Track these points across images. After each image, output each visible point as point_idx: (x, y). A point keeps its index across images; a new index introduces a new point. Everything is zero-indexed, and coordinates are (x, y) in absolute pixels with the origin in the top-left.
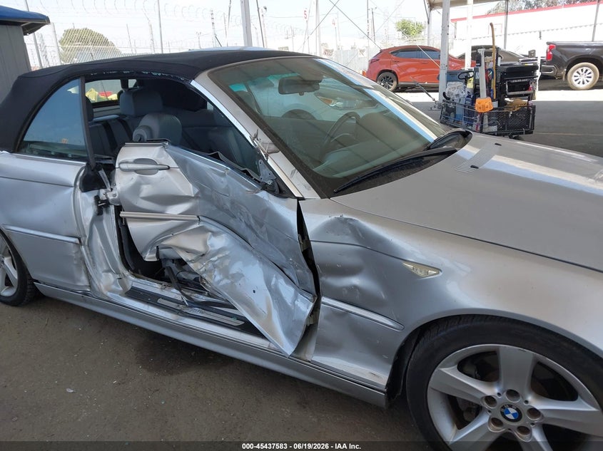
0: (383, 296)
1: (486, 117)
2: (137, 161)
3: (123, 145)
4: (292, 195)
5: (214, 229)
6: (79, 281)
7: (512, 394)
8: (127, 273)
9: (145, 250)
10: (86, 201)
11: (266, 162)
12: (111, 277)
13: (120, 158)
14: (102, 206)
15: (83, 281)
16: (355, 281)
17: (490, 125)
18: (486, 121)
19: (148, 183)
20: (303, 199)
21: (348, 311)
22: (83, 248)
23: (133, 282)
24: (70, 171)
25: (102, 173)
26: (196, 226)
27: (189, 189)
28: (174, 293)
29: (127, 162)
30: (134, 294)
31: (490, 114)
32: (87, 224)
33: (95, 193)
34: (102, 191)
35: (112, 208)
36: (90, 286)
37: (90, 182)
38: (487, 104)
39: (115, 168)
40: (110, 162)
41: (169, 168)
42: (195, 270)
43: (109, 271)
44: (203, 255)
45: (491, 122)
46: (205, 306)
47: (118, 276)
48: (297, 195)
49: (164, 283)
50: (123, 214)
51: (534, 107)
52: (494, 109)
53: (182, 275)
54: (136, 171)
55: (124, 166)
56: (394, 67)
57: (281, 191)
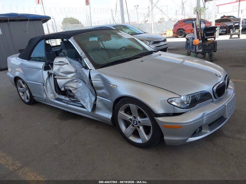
0: (109, 94)
1: (197, 46)
2: (59, 62)
3: (56, 57)
4: (89, 69)
5: (80, 81)
6: (44, 96)
7: (135, 118)
8: (56, 94)
9: (62, 87)
10: (45, 73)
11: (83, 60)
12: (52, 95)
13: (55, 61)
14: (50, 75)
15: (45, 96)
16: (103, 91)
17: (199, 49)
18: (197, 48)
19: (62, 68)
20: (91, 70)
21: (103, 99)
22: (44, 86)
23: (58, 96)
24: (41, 65)
25: (50, 65)
26: (76, 80)
27: (73, 70)
28: (67, 99)
29: (56, 62)
30: (58, 99)
31: (199, 45)
32: (45, 80)
33: (48, 71)
34: (50, 71)
35: (53, 75)
36: (47, 98)
37: (46, 68)
38: (197, 41)
39: (53, 64)
40: (52, 62)
41: (68, 64)
42: (73, 92)
43: (52, 93)
44: (76, 88)
45: (199, 48)
46: (74, 101)
47: (54, 95)
48: (90, 69)
49: (65, 96)
50: (55, 77)
51: (216, 42)
52: (200, 43)
53: (71, 94)
54: (59, 65)
55: (55, 63)
56: (184, 27)
57: (86, 68)
